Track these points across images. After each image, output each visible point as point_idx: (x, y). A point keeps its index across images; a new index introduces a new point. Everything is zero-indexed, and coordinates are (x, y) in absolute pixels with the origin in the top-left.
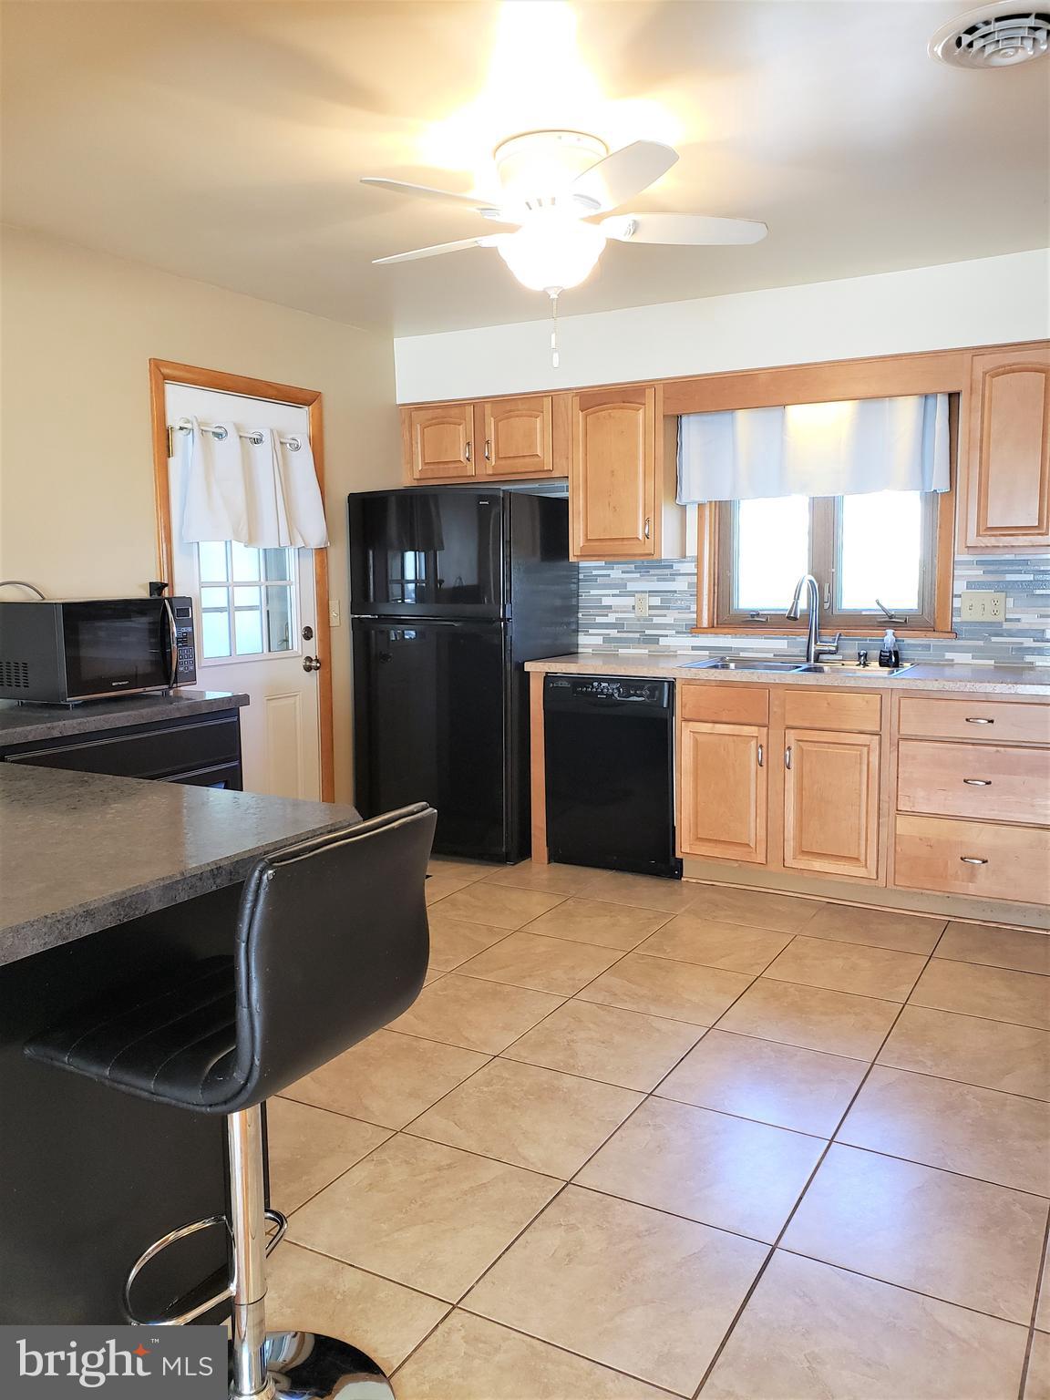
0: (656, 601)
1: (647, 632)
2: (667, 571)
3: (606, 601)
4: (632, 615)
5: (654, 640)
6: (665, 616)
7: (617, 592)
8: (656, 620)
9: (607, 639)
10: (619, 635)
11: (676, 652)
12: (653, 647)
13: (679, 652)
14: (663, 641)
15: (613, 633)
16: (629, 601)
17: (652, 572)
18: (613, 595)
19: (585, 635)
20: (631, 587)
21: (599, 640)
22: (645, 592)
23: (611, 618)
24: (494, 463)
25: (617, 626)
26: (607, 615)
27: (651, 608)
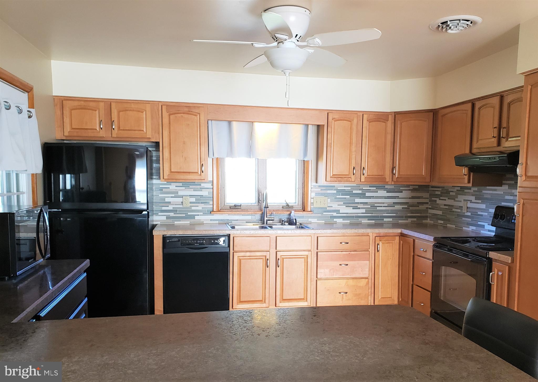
0: (193, 200)
1: (189, 214)
2: (199, 187)
3: (167, 200)
4: (181, 206)
5: (193, 217)
6: (198, 206)
7: (173, 195)
8: (193, 208)
9: (168, 217)
10: (175, 215)
11: (203, 222)
12: (192, 220)
13: (205, 222)
14: (197, 217)
15: (172, 214)
16: (180, 200)
17: (191, 187)
18: (171, 197)
19: (156, 216)
20: (180, 193)
21: (164, 218)
22: (187, 196)
23: (170, 208)
24: (116, 132)
25: (174, 211)
26: (168, 206)
27: (190, 203)
